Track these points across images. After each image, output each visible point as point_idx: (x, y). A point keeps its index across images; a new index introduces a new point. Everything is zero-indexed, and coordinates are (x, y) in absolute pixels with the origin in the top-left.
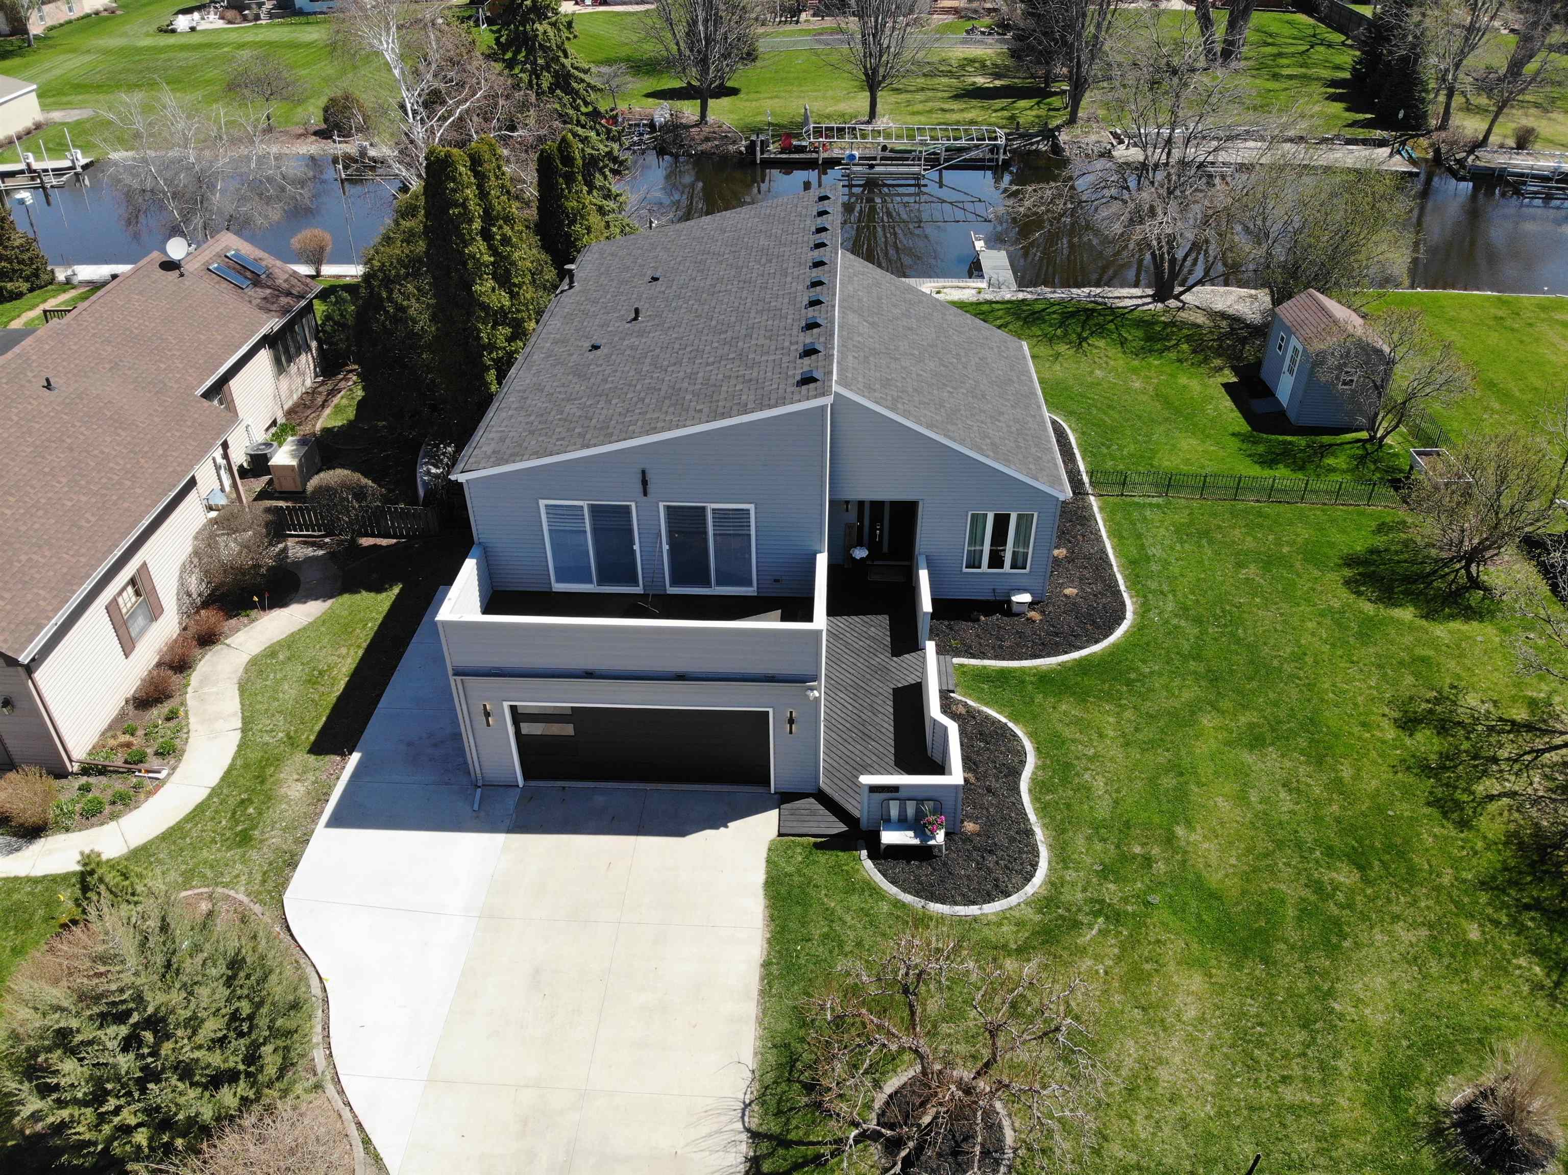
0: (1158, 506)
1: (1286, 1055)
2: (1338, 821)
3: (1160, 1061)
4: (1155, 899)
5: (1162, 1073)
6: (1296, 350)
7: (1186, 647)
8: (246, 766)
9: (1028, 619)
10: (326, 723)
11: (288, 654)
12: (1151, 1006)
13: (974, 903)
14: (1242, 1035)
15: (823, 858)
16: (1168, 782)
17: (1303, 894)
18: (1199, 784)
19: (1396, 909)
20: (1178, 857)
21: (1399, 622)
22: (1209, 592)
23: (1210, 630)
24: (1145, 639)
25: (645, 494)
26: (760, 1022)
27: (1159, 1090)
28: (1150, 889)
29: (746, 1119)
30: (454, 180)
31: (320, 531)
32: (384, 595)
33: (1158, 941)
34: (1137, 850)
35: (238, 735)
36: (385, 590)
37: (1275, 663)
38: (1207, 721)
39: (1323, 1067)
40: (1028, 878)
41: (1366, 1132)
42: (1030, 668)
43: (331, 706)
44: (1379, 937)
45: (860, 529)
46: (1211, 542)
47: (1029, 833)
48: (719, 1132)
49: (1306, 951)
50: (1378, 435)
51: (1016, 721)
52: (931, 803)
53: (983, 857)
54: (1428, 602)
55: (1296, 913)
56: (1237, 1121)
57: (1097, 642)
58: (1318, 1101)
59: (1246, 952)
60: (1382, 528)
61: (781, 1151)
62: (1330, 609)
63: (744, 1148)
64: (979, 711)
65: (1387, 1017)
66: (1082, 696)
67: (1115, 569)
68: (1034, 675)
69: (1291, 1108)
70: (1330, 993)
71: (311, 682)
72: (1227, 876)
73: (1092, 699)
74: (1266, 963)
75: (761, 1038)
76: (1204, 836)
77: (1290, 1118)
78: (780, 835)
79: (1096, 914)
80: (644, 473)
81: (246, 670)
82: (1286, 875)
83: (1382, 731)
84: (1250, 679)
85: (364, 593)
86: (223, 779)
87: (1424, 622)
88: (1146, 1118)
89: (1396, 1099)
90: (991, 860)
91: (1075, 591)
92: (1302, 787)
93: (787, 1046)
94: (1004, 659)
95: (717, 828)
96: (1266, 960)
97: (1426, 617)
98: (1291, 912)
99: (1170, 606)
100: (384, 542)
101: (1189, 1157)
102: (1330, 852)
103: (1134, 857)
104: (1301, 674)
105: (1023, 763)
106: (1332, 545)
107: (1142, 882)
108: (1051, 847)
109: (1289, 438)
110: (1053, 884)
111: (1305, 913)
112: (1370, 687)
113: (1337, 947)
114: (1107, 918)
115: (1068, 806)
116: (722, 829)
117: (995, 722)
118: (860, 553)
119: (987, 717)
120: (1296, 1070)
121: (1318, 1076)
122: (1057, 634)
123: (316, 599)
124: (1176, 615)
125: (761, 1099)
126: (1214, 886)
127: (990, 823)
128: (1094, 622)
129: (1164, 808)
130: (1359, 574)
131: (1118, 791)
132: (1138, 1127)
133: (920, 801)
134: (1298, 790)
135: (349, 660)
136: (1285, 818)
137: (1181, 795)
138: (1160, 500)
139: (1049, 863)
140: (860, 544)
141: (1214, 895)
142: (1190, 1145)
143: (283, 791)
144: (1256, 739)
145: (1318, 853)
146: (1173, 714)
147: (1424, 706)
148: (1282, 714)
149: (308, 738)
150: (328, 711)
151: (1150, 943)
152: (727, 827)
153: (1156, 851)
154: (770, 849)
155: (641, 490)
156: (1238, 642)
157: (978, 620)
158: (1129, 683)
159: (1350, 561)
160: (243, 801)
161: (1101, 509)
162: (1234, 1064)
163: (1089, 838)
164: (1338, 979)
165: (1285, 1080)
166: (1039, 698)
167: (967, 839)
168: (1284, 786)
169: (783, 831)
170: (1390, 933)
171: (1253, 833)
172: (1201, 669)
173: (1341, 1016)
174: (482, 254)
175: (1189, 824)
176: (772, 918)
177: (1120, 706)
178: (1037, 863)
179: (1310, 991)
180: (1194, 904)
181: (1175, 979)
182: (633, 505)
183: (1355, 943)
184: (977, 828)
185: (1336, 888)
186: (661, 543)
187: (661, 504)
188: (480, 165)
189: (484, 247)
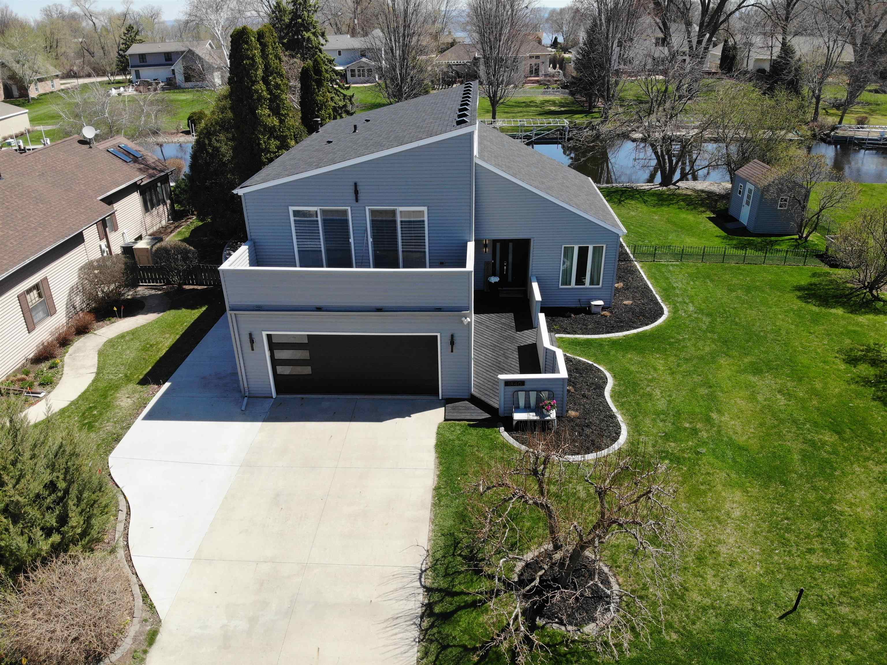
0: (677, 265)
1: (808, 537)
2: (818, 409)
3: (719, 542)
4: (703, 450)
5: (723, 549)
6: (750, 191)
7: (704, 327)
8: (96, 390)
9: (602, 315)
10: (151, 370)
11: (132, 337)
12: (708, 509)
13: (578, 454)
14: (774, 526)
15: (473, 431)
16: (703, 391)
17: (802, 447)
18: (722, 391)
19: (867, 454)
20: (715, 429)
21: (836, 316)
22: (715, 302)
23: (718, 320)
24: (677, 323)
25: (357, 200)
26: (433, 522)
27: (721, 559)
28: (698, 445)
29: (423, 580)
30: (247, 43)
31: (160, 282)
32: (196, 311)
33: (708, 473)
34: (687, 425)
35: (94, 375)
36: (198, 308)
37: (762, 334)
38: (723, 361)
39: (834, 543)
40: (615, 439)
41: (873, 581)
42: (606, 338)
43: (155, 362)
44: (857, 469)
45: (494, 265)
46: (712, 281)
47: (613, 417)
48: (403, 588)
49: (810, 479)
50: (804, 236)
51: (599, 364)
52: (547, 392)
53: (583, 429)
54: (851, 306)
55: (800, 457)
56: (780, 576)
57: (647, 325)
58: (835, 563)
59: (769, 478)
60: (814, 275)
61: (448, 599)
62: (792, 309)
63: (421, 598)
64: (574, 359)
65: (873, 512)
66: (641, 351)
67: (654, 293)
68: (609, 341)
69: (817, 568)
70: (833, 501)
71: (145, 349)
72: (749, 438)
73: (647, 352)
74: (785, 485)
75: (433, 531)
76: (731, 418)
77: (817, 575)
78: (446, 420)
79: (663, 459)
80: (356, 185)
81: (104, 345)
82: (789, 437)
83: (836, 365)
84: (748, 341)
85: (184, 310)
86: (80, 396)
87: (850, 315)
88: (714, 576)
90: (588, 431)
91: (631, 302)
92: (792, 393)
93: (452, 535)
94: (588, 334)
95: (404, 417)
96: (784, 483)
97: (851, 312)
98: (796, 457)
99: (691, 308)
100: (199, 288)
101: (749, 600)
102: (816, 424)
103: (685, 429)
104: (779, 338)
105: (605, 383)
106: (787, 282)
107: (693, 442)
108: (628, 425)
109: (751, 238)
110: (632, 443)
111: (805, 457)
112: (824, 345)
113: (832, 475)
114: (671, 460)
115: (638, 404)
116: (407, 418)
117: (584, 363)
118: (494, 279)
119: (580, 361)
120: (817, 546)
121: (833, 548)
122: (621, 322)
123: (154, 312)
124: (695, 313)
125: (433, 567)
126: (741, 443)
127: (586, 413)
128: (644, 316)
129: (701, 403)
130: (806, 294)
131: (670, 396)
132: (709, 582)
133: (539, 391)
134: (789, 394)
135: (170, 340)
136: (783, 408)
137: (712, 397)
138: (678, 263)
139: (628, 432)
140: (494, 275)
141: (741, 448)
142: (749, 593)
143: (117, 403)
144: (757, 369)
145: (808, 426)
146: (701, 358)
147: (860, 353)
148: (771, 357)
149: (138, 377)
150: (153, 364)
151: (702, 474)
152: (410, 417)
153: (699, 426)
154: (439, 428)
155: (354, 198)
156: (736, 324)
157: (570, 316)
158: (670, 344)
159: (799, 288)
160: (91, 408)
161: (642, 267)
162: (772, 542)
163: (654, 420)
164: (835, 493)
165: (810, 551)
166: (613, 352)
167: (571, 420)
168: (779, 392)
169: (447, 418)
170: (865, 467)
171: (763, 416)
172: (716, 337)
173: (842, 513)
174: (262, 91)
175: (719, 412)
176: (440, 463)
177: (666, 355)
178: (620, 432)
179: (817, 500)
180: (729, 453)
181: (723, 494)
182: (349, 209)
183: (843, 472)
184: (577, 414)
185: (824, 444)
186: (367, 237)
187: (367, 208)
188: (263, 38)
189: (264, 87)
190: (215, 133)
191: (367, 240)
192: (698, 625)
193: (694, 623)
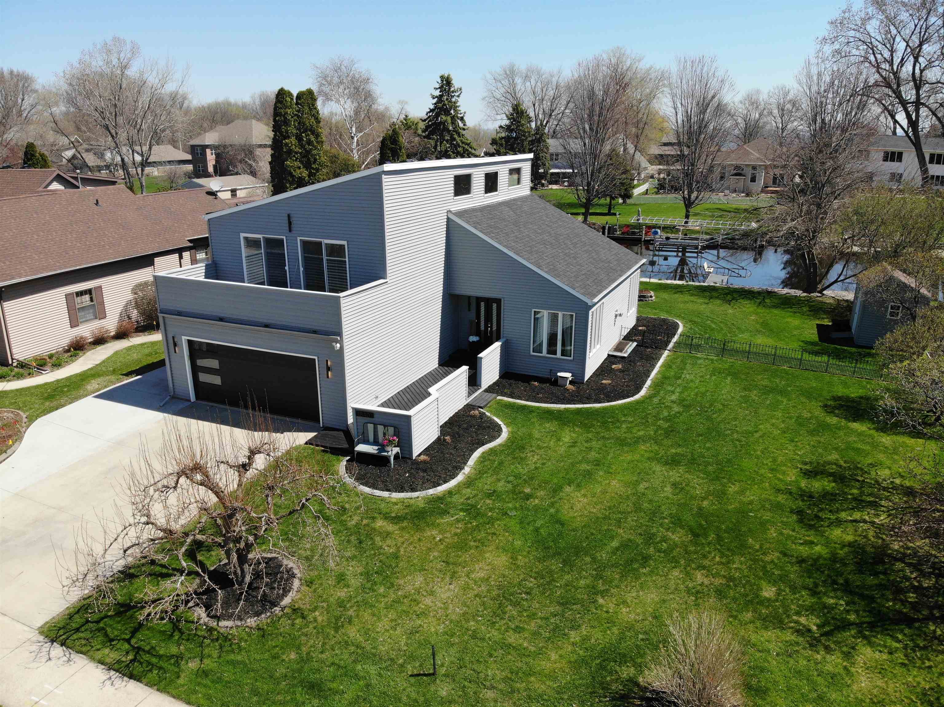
0: (711, 360)
1: (531, 616)
2: (700, 509)
3: (432, 593)
4: (513, 514)
5: (427, 600)
7: (664, 415)
8: (83, 375)
9: (565, 389)
12: (454, 563)
16: (585, 467)
17: (632, 537)
18: (606, 472)
19: (706, 562)
20: (553, 500)
21: (851, 430)
22: (709, 397)
23: (691, 412)
24: (637, 407)
25: (290, 230)
27: (415, 608)
28: (514, 508)
33: (494, 534)
34: (527, 490)
35: (93, 366)
37: (727, 432)
39: (556, 630)
40: (436, 486)
41: (556, 680)
42: (544, 408)
44: (675, 573)
45: (478, 324)
46: (735, 378)
47: (460, 468)
51: (508, 425)
52: (393, 429)
54: (886, 424)
55: (617, 545)
56: (455, 641)
57: (600, 403)
58: (532, 649)
59: (555, 555)
62: (800, 416)
63: (131, 560)
64: (489, 418)
66: (565, 423)
67: (650, 378)
68: (543, 411)
69: (506, 647)
70: (604, 593)
72: (581, 516)
73: (570, 424)
74: (565, 565)
76: (584, 495)
78: (306, 443)
79: (463, 511)
80: (289, 216)
81: (125, 348)
82: (628, 525)
83: (785, 475)
84: (699, 435)
87: (875, 433)
88: (391, 620)
89: (602, 667)
90: (421, 474)
91: (611, 382)
92: (688, 488)
94: (531, 401)
96: (566, 562)
97: (879, 430)
98: (615, 544)
99: (673, 397)
101: (399, 650)
102: (678, 521)
103: (520, 493)
104: (744, 439)
105: (491, 442)
106: (831, 391)
107: (513, 505)
108: (467, 477)
109: (846, 348)
110: (450, 492)
113: (634, 570)
114: (469, 514)
115: (500, 464)
116: (278, 434)
117: (493, 423)
118: (472, 339)
122: (576, 396)
124: (672, 402)
126: (565, 518)
127: (439, 460)
128: (608, 395)
129: (567, 477)
130: (840, 405)
131: (544, 464)
132: (380, 624)
133: (386, 426)
134: (683, 489)
136: (657, 499)
137: (587, 474)
138: (715, 358)
139: (458, 482)
140: (477, 335)
142: (407, 644)
143: (86, 386)
144: (674, 461)
145: (666, 520)
146: (622, 440)
148: (709, 453)
150: (142, 366)
151: (487, 533)
152: (282, 433)
153: (540, 493)
154: (293, 447)
155: (288, 228)
156: (708, 419)
157: (531, 385)
158: (604, 422)
159: (839, 399)
160: (66, 385)
161: (668, 356)
162: (485, 609)
163: (499, 479)
164: (617, 587)
165: (518, 630)
166: (535, 420)
167: (415, 463)
168: (673, 484)
169: (310, 441)
171: (623, 501)
172: (665, 425)
173: (599, 607)
174: (292, 145)
175: (578, 487)
177: (587, 430)
178: (449, 481)
179: (586, 587)
180: (540, 522)
181: (487, 554)
182: (284, 238)
183: (652, 572)
184: (428, 460)
185: (664, 539)
186: (299, 266)
187: (299, 239)
189: (295, 142)
191: (299, 269)
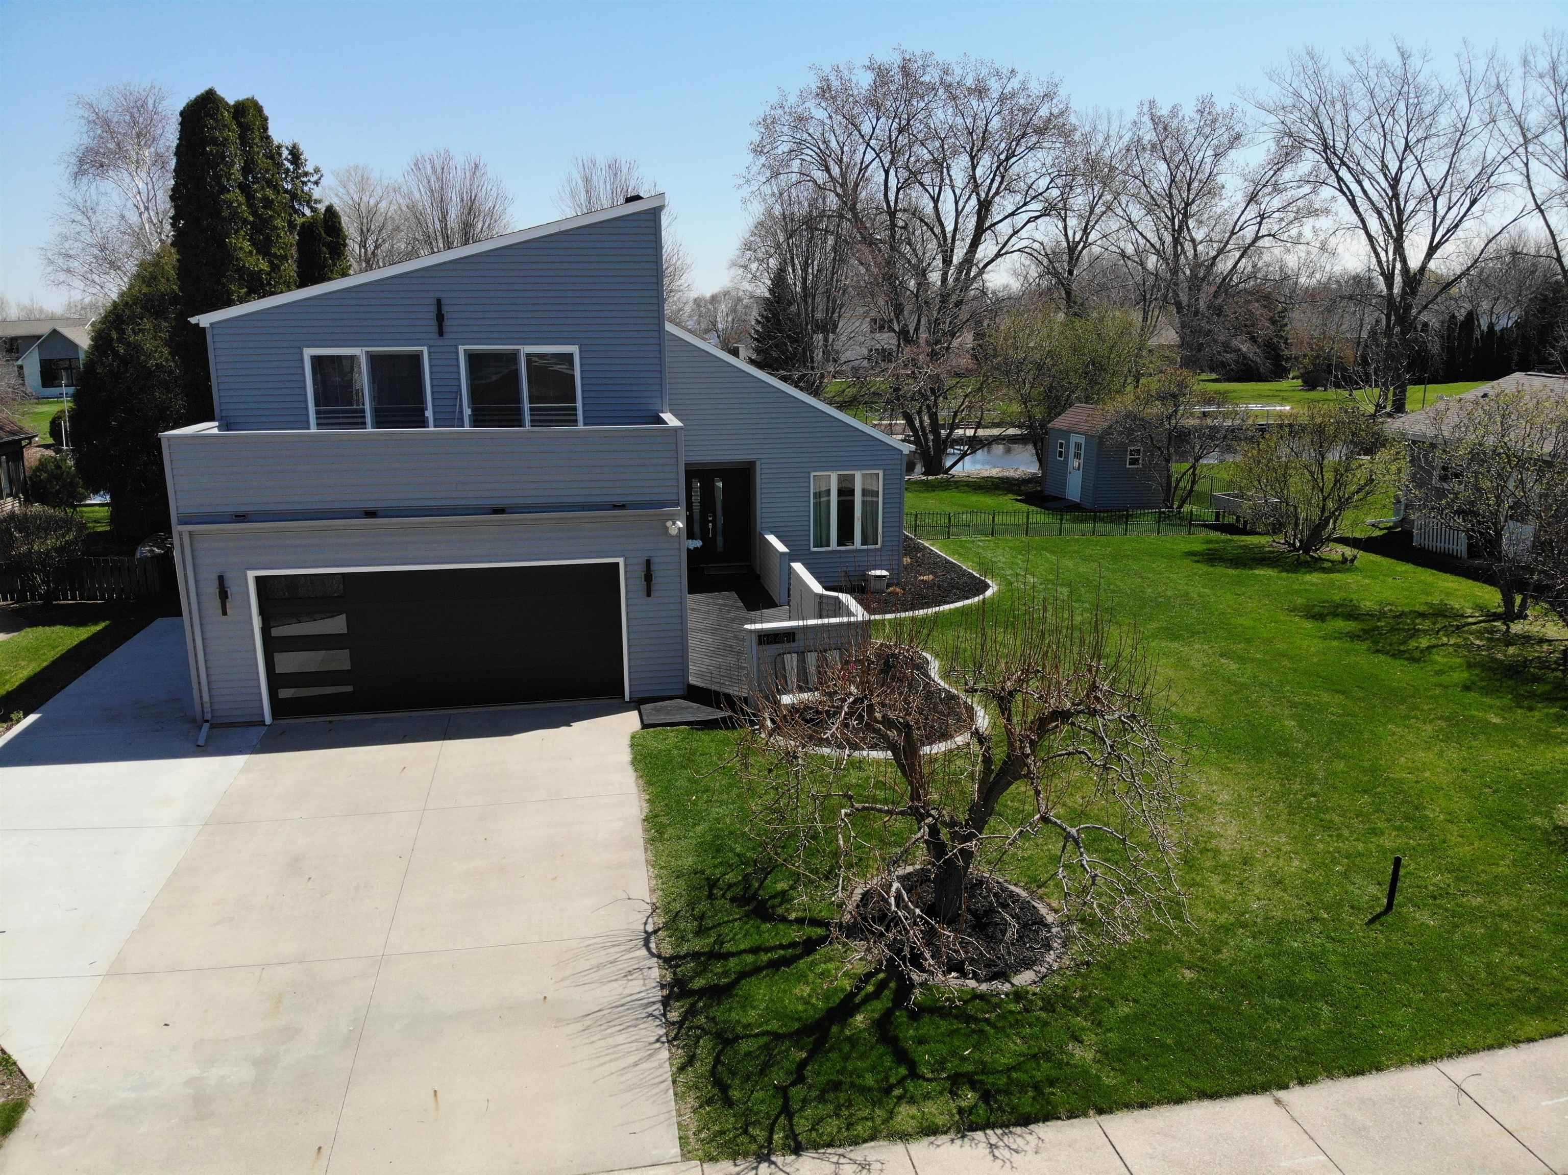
0: (989, 541)
1: (1360, 814)
2: (1295, 670)
3: (1212, 835)
5: (1222, 844)
6: (1078, 446)
7: (1063, 597)
9: (889, 593)
14: (1296, 807)
15: (704, 736)
17: (1292, 712)
21: (1267, 576)
22: (1067, 573)
23: (1082, 589)
24: (1017, 595)
25: (441, 333)
26: (653, 863)
27: (1225, 858)
29: (653, 945)
30: (213, 118)
31: (6, 600)
32: (84, 628)
37: (1161, 599)
39: (1409, 818)
40: (969, 722)
41: (1502, 858)
44: (1396, 729)
45: (690, 519)
46: (1052, 552)
47: (954, 698)
48: (614, 962)
49: (1325, 746)
50: (1175, 506)
52: (837, 652)
54: (1284, 567)
55: (1295, 723)
56: (1339, 869)
57: (967, 599)
58: (1425, 842)
60: (1210, 542)
61: (717, 966)
62: (1195, 573)
63: (655, 974)
65: (1453, 775)
67: (966, 567)
68: (912, 620)
72: (1199, 708)
75: (658, 876)
78: (645, 726)
80: (439, 302)
82: (1265, 703)
83: (1296, 623)
84: (1142, 608)
87: (1288, 575)
91: (931, 577)
92: (1243, 655)
93: (699, 873)
95: (556, 727)
96: (1284, 754)
97: (1287, 572)
98: (1289, 723)
99: (1032, 580)
100: (89, 602)
102: (1300, 685)
104: (1192, 602)
105: (926, 662)
106: (1171, 549)
111: (1304, 722)
112: (1266, 605)
113: (1358, 739)
116: (564, 728)
118: (693, 544)
120: (1381, 824)
121: (1410, 825)
122: (924, 598)
124: (1041, 584)
125: (671, 925)
126: (1189, 715)
128: (959, 589)
130: (1207, 559)
134: (1239, 657)
136: (1237, 672)
138: (988, 538)
139: (989, 714)
140: (692, 538)
142: (1297, 897)
144: (1172, 635)
145: (1288, 687)
147: (1324, 609)
148: (1189, 621)
152: (570, 726)
154: (633, 738)
155: (434, 329)
156: (1114, 592)
158: (1016, 617)
159: (1193, 554)
161: (933, 545)
162: (1303, 826)
164: (1376, 758)
165: (1373, 831)
166: (924, 631)
168: (1221, 656)
169: (647, 723)
170: (1407, 726)
171: (1210, 683)
172: (1086, 605)
173: (1401, 781)
174: (240, 205)
176: (649, 783)
177: (1014, 628)
178: (975, 714)
179: (1352, 769)
180: (1175, 727)
182: (425, 350)
183: (1375, 735)
185: (1325, 705)
186: (461, 406)
187: (461, 349)
188: (243, 116)
189: (242, 199)
190: (132, 319)
191: (461, 412)
192: (1226, 955)
193: (1218, 951)
